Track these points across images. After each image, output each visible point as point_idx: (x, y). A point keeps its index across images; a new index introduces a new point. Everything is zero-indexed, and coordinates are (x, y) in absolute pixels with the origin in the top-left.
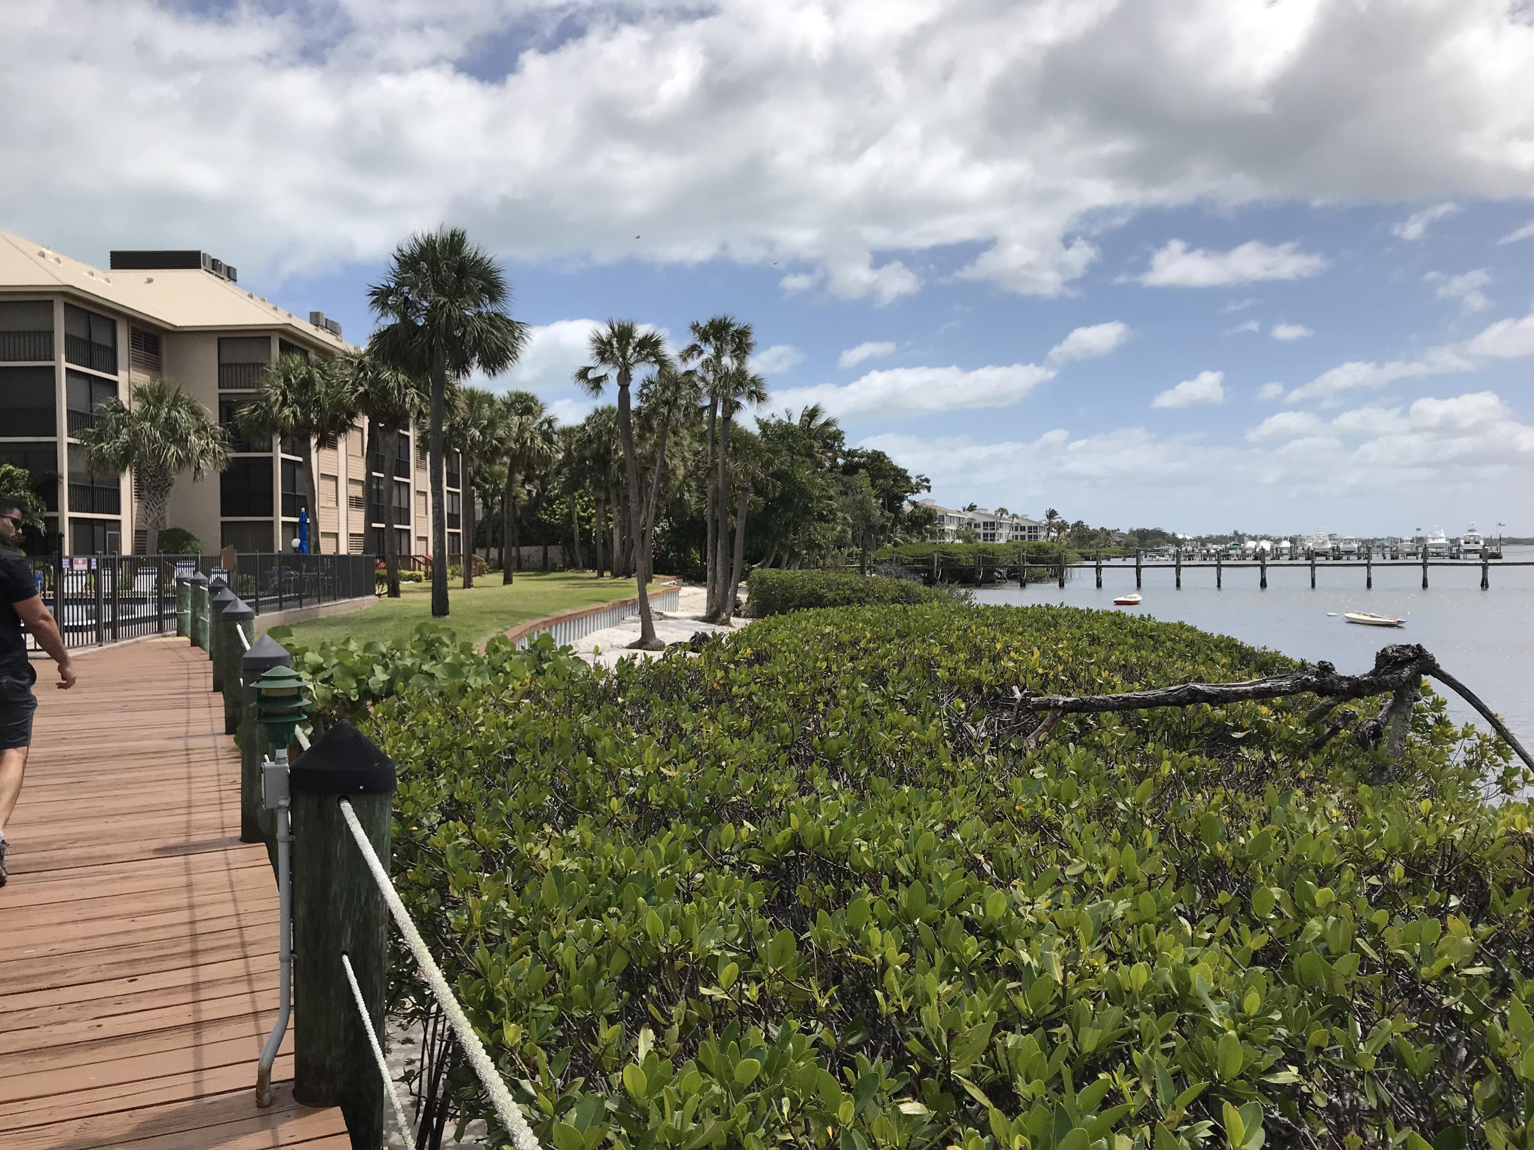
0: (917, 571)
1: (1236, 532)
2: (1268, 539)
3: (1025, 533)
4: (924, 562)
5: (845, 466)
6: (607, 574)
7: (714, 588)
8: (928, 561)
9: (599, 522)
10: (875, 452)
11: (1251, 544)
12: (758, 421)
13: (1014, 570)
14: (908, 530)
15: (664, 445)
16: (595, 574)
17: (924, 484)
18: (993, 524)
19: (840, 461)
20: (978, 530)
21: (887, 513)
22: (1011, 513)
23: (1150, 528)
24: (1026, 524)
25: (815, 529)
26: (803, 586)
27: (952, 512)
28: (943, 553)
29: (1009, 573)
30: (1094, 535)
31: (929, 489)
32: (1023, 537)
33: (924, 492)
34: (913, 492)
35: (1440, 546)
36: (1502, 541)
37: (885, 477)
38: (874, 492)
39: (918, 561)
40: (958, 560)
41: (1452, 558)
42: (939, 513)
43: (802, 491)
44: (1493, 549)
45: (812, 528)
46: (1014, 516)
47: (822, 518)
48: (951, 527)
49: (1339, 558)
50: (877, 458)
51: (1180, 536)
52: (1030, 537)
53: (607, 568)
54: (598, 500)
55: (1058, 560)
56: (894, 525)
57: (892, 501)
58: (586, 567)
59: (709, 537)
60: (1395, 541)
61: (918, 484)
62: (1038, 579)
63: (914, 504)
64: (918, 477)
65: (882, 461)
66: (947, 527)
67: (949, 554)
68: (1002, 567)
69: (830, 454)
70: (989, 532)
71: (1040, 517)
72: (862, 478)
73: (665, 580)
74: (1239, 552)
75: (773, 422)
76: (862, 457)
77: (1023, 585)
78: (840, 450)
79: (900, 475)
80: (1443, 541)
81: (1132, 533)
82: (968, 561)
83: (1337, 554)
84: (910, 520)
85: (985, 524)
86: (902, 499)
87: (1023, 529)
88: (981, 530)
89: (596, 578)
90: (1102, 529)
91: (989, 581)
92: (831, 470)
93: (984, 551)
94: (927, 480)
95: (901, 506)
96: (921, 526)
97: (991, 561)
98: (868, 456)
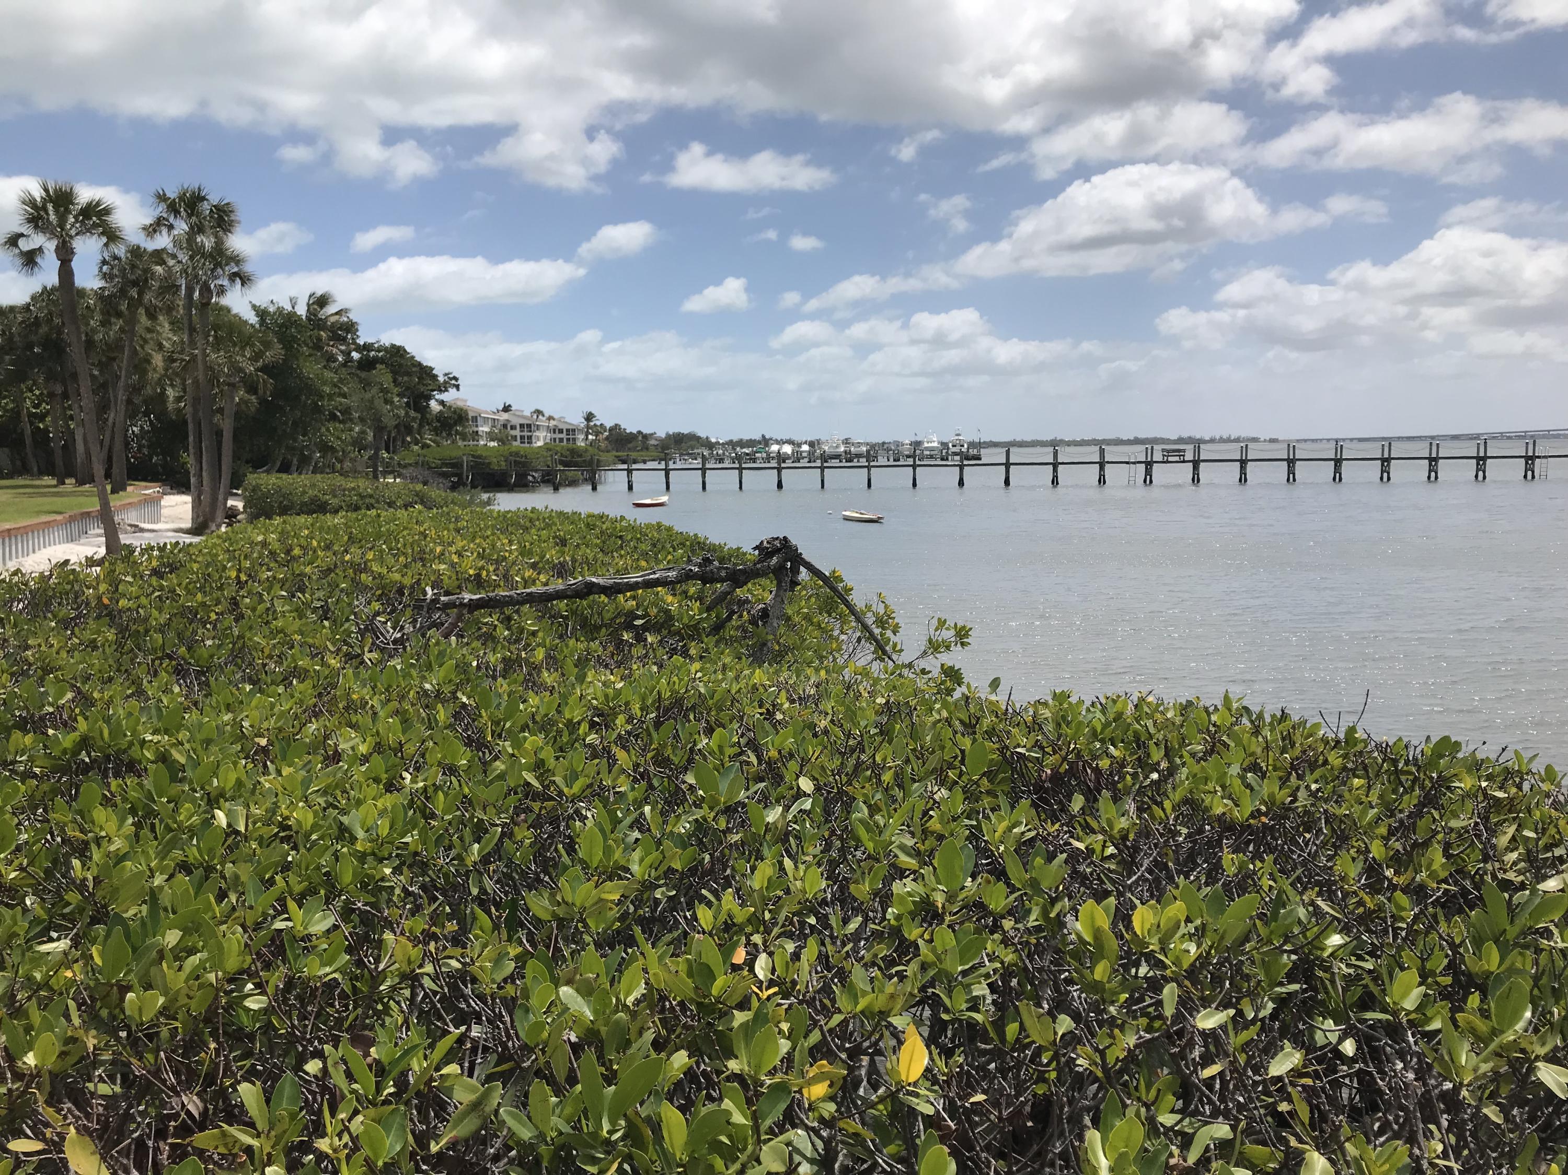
0: (445, 475)
1: (763, 436)
2: (790, 442)
3: (564, 436)
4: (453, 465)
5: (360, 361)
6: (70, 481)
7: (199, 497)
8: (457, 465)
9: (55, 421)
10: (393, 346)
11: (775, 448)
12: (254, 307)
13: (548, 473)
14: (436, 431)
15: (133, 332)
16: (54, 482)
17: (452, 382)
18: (529, 426)
19: (355, 355)
20: (513, 433)
21: (412, 413)
22: (547, 415)
23: (685, 431)
24: (564, 427)
25: (328, 430)
26: (304, 492)
27: (487, 413)
28: (473, 456)
29: (543, 476)
30: (632, 437)
31: (457, 387)
32: (561, 440)
33: (452, 391)
34: (440, 391)
35: (932, 449)
36: (980, 445)
37: (409, 374)
38: (396, 390)
39: (446, 465)
40: (490, 463)
41: (942, 459)
42: (471, 414)
43: (309, 388)
44: (973, 452)
45: (323, 429)
46: (550, 418)
47: (333, 417)
48: (484, 429)
49: (850, 461)
50: (397, 352)
51: (713, 440)
52: (568, 440)
53: (70, 475)
54: (51, 395)
55: (590, 463)
56: (421, 426)
57: (419, 400)
58: (41, 473)
59: (191, 439)
60: (898, 444)
61: (445, 382)
62: (573, 483)
63: (442, 403)
64: (446, 375)
65: (402, 356)
66: (481, 429)
67: (480, 457)
68: (536, 471)
69: (343, 348)
70: (526, 434)
71: (577, 420)
72: (381, 375)
73: (146, 488)
74: (764, 455)
75: (272, 309)
76: (379, 351)
77: (556, 489)
78: (355, 343)
79: (426, 373)
80: (935, 444)
81: (668, 436)
82: (498, 464)
83: (850, 457)
84: (439, 421)
85: (522, 426)
86: (429, 398)
87: (561, 431)
88: (517, 433)
89: (55, 486)
90: (639, 432)
91: (522, 485)
92: (344, 365)
93: (517, 454)
94: (456, 379)
95: (428, 406)
96: (451, 427)
97: (524, 464)
98: (386, 349)
